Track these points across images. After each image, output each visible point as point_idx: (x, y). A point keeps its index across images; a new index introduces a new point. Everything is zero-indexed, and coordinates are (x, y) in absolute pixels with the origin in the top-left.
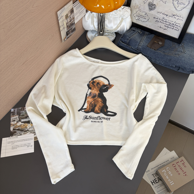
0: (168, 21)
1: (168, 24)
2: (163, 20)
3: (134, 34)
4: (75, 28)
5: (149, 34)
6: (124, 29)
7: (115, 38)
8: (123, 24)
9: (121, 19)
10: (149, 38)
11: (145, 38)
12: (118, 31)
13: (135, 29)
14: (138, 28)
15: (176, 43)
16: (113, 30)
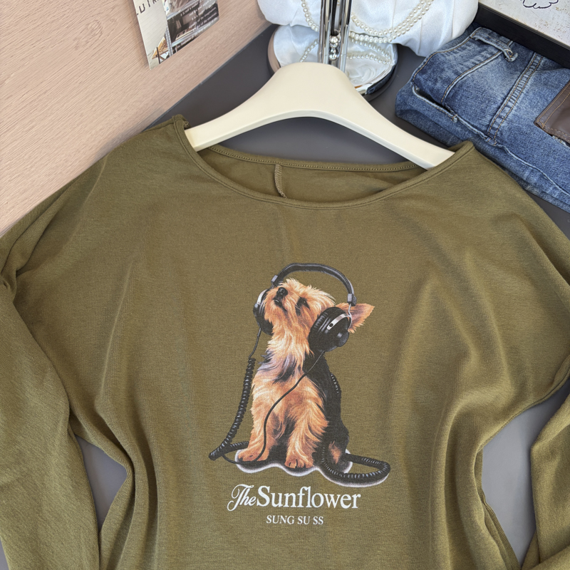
6: (439, 32)
7: (394, 69)
10: (546, 84)
11: (528, 82)
12: (410, 40)
13: (486, 35)
14: (500, 35)
16: (389, 35)
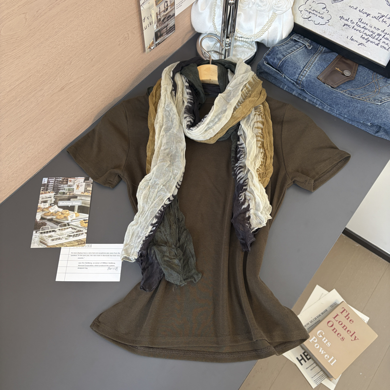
0: (369, 28)
1: (368, 33)
2: (359, 23)
3: (294, 48)
4: (174, 25)
5: (327, 52)
6: (276, 37)
7: (256, 53)
8: (275, 24)
9: (271, 14)
10: (324, 60)
11: (316, 59)
12: (263, 40)
13: (298, 37)
14: (305, 37)
15: (380, 76)
16: (253, 38)
